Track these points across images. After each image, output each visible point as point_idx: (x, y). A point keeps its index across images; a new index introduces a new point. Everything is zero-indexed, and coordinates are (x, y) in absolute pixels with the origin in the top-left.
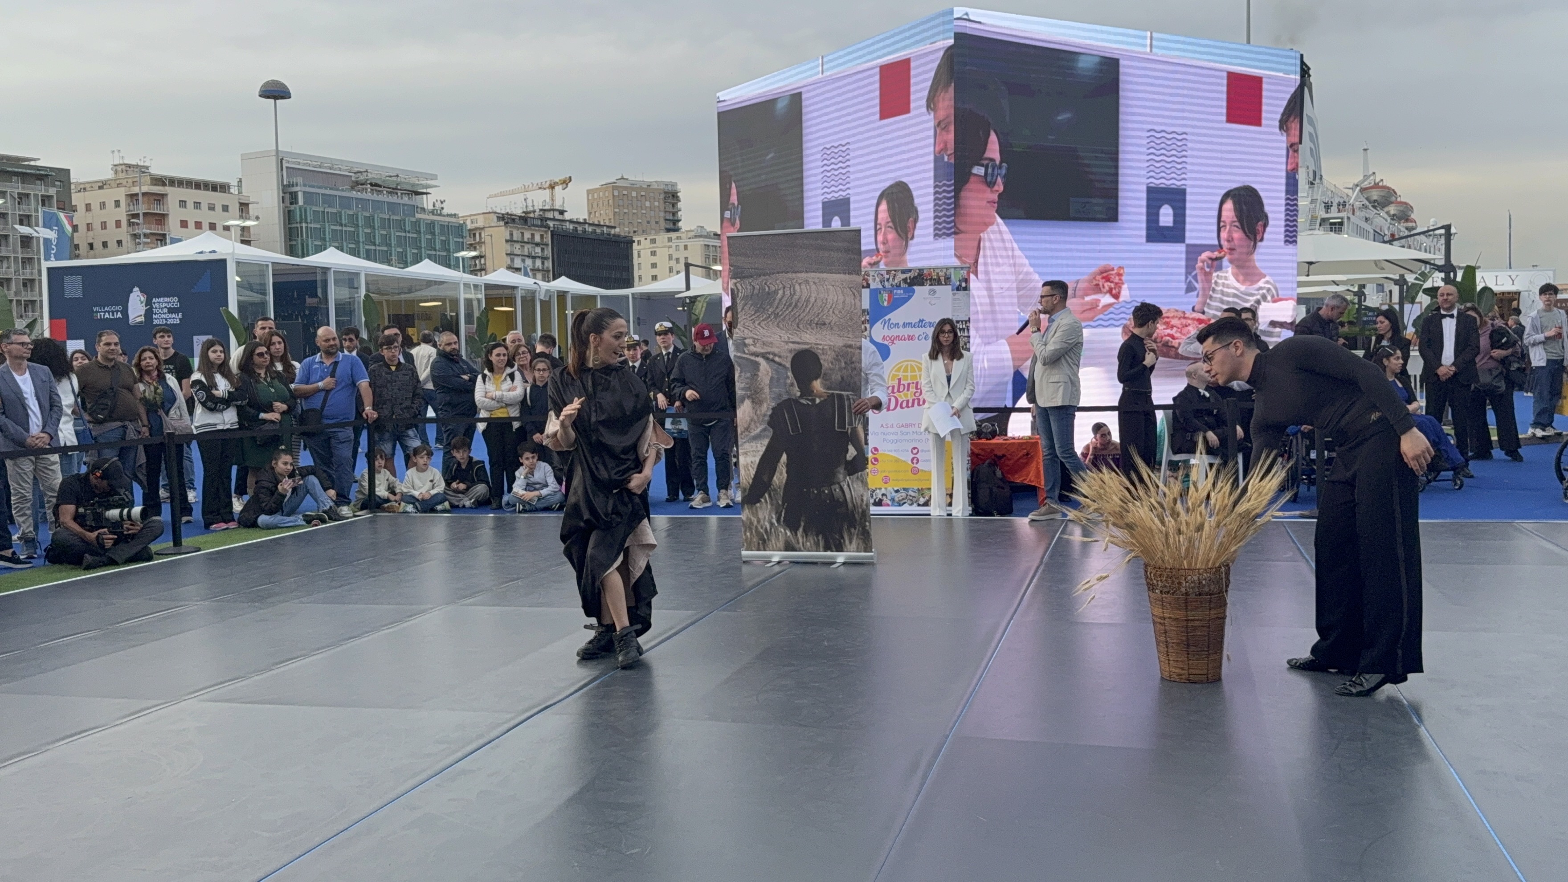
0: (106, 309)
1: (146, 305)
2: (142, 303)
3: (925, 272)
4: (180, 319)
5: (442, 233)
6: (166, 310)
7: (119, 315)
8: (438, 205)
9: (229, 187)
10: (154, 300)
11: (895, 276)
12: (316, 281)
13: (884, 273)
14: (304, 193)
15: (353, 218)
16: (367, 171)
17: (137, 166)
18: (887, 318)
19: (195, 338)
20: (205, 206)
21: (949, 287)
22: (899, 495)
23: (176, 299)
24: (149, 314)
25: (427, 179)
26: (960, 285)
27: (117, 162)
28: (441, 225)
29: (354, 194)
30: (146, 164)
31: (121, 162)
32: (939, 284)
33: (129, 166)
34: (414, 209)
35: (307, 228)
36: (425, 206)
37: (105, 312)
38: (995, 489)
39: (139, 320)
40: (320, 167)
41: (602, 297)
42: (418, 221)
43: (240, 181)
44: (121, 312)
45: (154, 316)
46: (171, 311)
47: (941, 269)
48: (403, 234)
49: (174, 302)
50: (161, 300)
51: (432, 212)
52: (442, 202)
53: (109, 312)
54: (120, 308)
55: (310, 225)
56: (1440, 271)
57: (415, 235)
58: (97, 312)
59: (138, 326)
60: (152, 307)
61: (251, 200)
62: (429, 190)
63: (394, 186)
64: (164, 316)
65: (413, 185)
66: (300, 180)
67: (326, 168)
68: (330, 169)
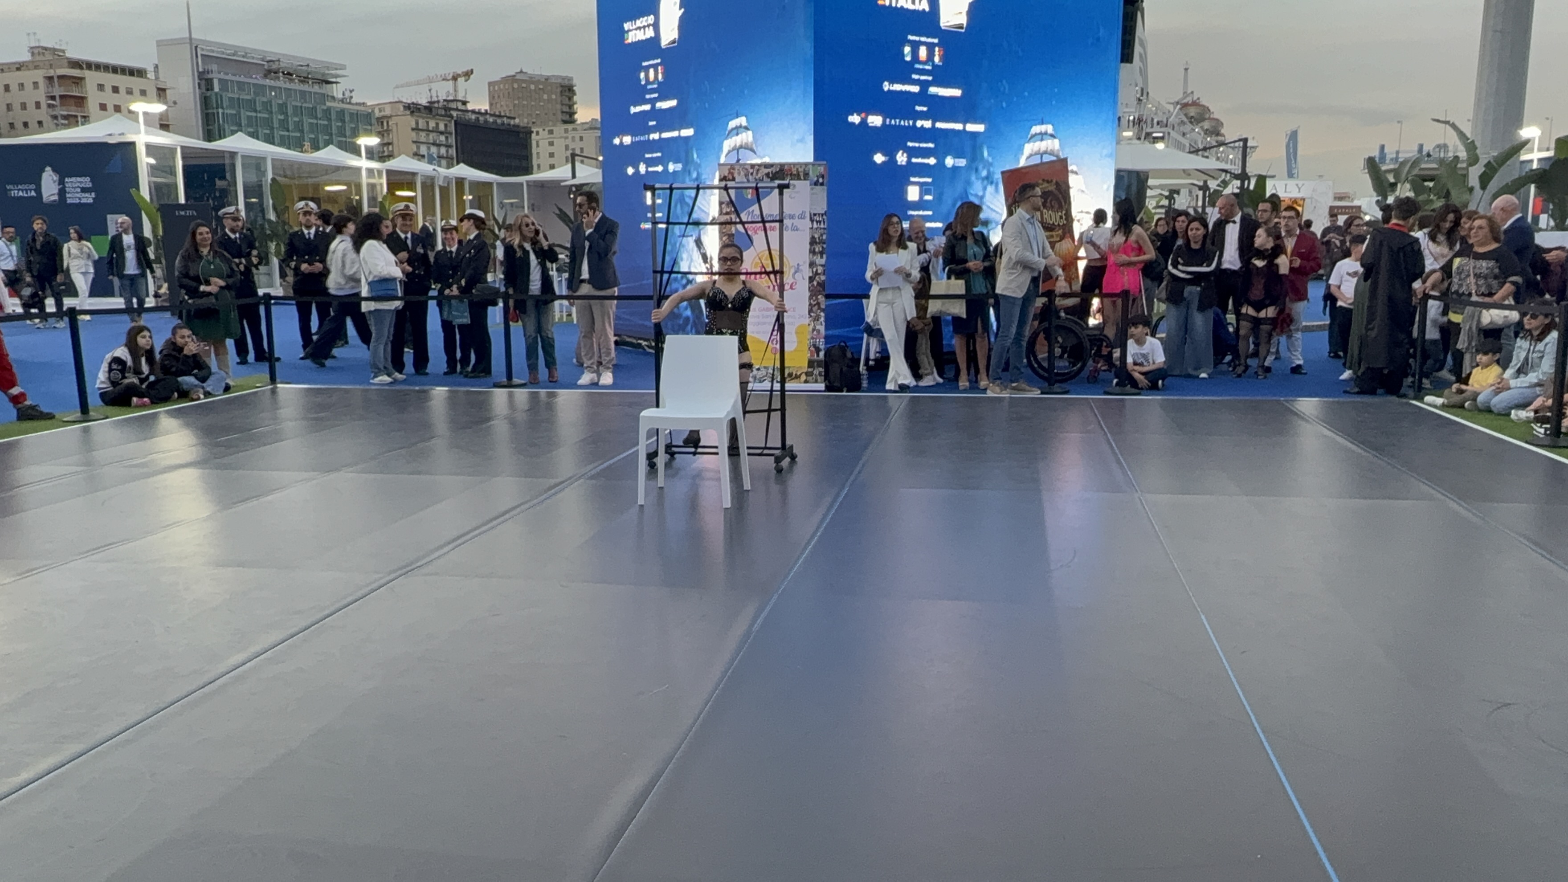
0: (20, 187)
1: (59, 184)
2: (55, 182)
3: (786, 167)
4: (94, 199)
5: (351, 121)
6: (79, 190)
7: (33, 193)
8: (347, 94)
9: (145, 72)
10: (66, 180)
11: (758, 170)
12: (224, 165)
13: (749, 167)
14: (220, 80)
15: (267, 106)
16: (279, 61)
17: (55, 50)
18: (751, 209)
19: (109, 217)
20: (122, 90)
21: (808, 182)
22: (760, 373)
23: (88, 179)
24: (62, 192)
25: (336, 69)
26: (818, 181)
27: (33, 45)
28: (351, 114)
29: (268, 82)
30: (62, 48)
31: (37, 45)
32: (799, 179)
33: (46, 49)
34: (324, 97)
35: (223, 114)
36: (335, 95)
37: (19, 190)
38: (845, 369)
39: (53, 198)
40: (234, 55)
41: (499, 184)
42: (329, 110)
43: (156, 67)
44: (35, 190)
45: (68, 195)
46: (84, 190)
47: (800, 164)
48: (315, 121)
49: (86, 182)
50: (73, 179)
51: (342, 101)
52: (351, 91)
53: (22, 190)
54: (33, 186)
55: (226, 111)
56: (1237, 179)
57: (326, 123)
58: (11, 190)
59: (52, 205)
60: (65, 187)
61: (168, 85)
62: (338, 80)
63: (305, 75)
64: (78, 195)
65: (324, 74)
66: (214, 67)
67: (239, 56)
68: (243, 57)
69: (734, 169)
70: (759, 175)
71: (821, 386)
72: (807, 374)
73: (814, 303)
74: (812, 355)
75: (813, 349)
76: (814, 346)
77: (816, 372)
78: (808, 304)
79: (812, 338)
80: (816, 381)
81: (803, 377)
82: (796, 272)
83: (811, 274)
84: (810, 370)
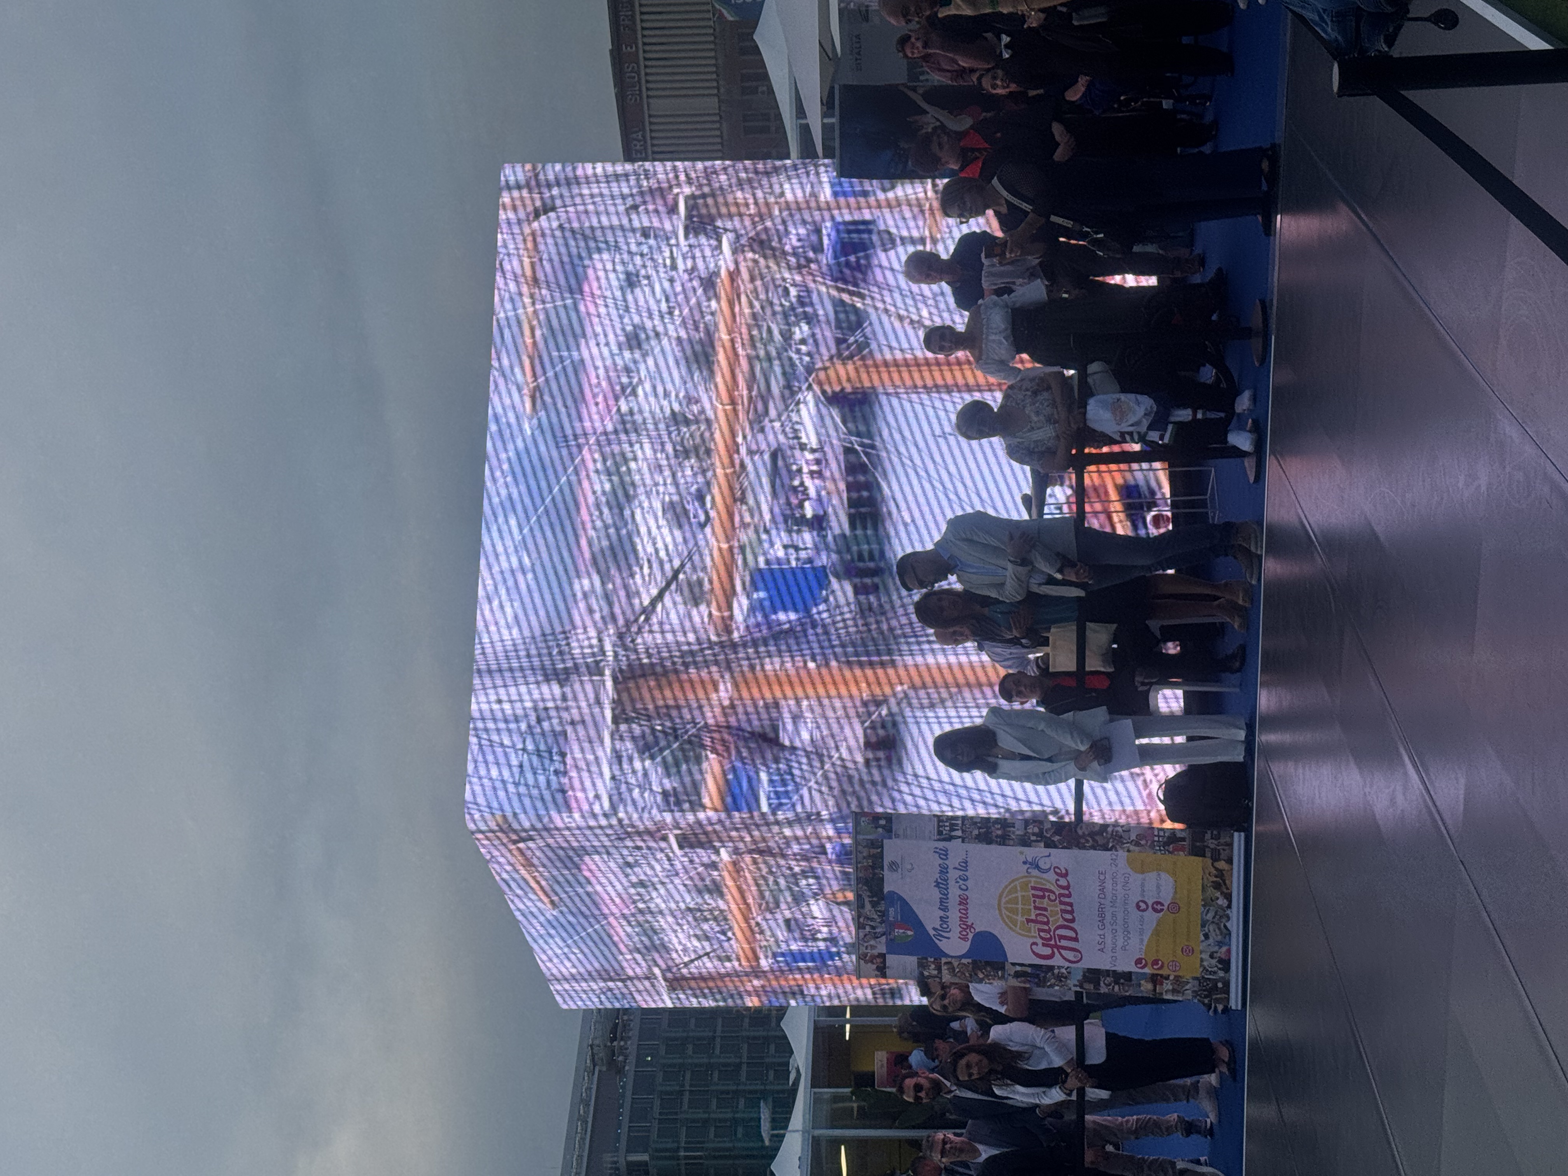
3: (861, 875)
11: (866, 919)
13: (861, 933)
18: (932, 933)
21: (887, 843)
22: (1212, 935)
29: (629, 1068)
32: (882, 858)
66: (608, 1156)
67: (586, 1114)
69: (866, 955)
70: (876, 917)
71: (1238, 839)
72: (1215, 858)
73: (1091, 843)
74: (1182, 849)
75: (1171, 848)
76: (1166, 844)
77: (1212, 844)
78: (1092, 852)
79: (1152, 847)
80: (1231, 845)
81: (1221, 865)
82: (1037, 867)
83: (1042, 844)
84: (1208, 854)
